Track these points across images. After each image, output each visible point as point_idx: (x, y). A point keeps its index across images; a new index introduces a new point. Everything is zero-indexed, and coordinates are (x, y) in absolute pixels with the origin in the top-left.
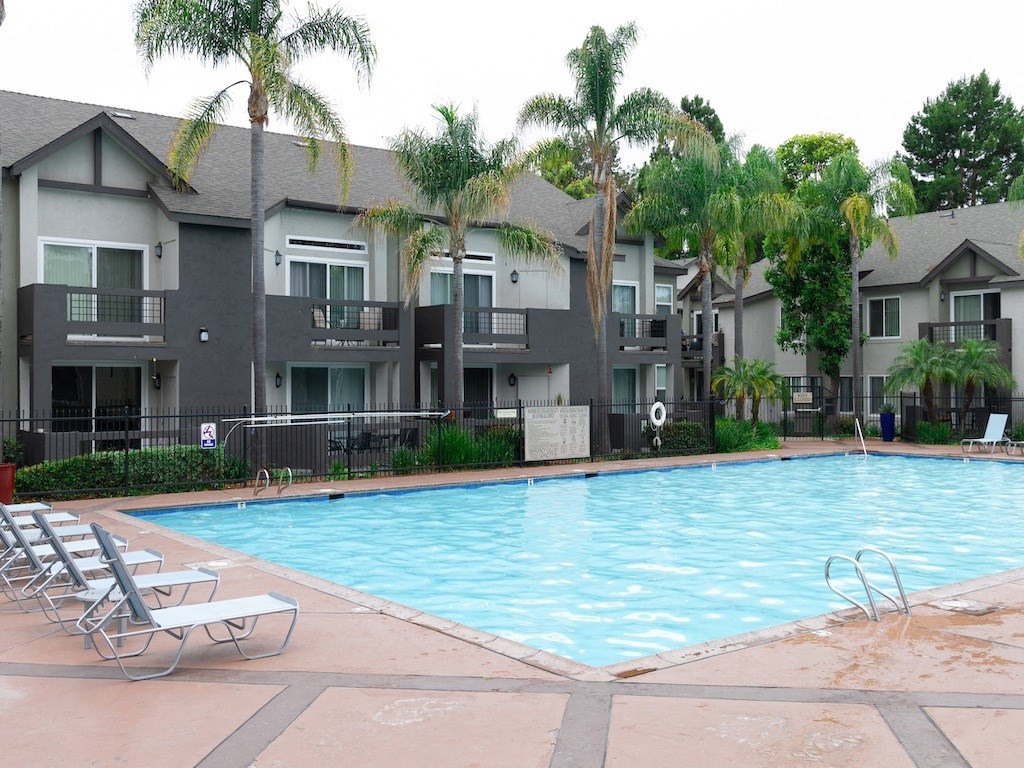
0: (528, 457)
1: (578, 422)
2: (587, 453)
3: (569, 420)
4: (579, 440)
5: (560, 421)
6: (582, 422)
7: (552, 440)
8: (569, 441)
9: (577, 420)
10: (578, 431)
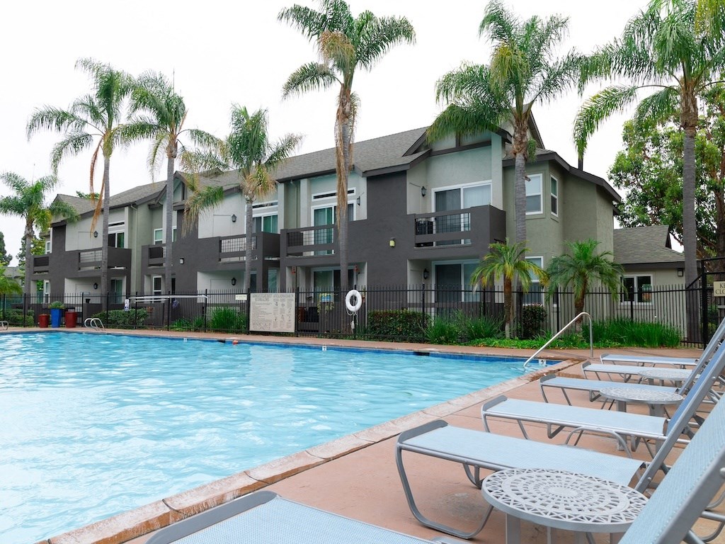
0: (252, 328)
1: (286, 305)
2: (292, 330)
3: (280, 303)
4: (287, 319)
5: (274, 303)
6: (289, 306)
7: (266, 317)
8: (279, 319)
9: (285, 303)
10: (287, 312)
